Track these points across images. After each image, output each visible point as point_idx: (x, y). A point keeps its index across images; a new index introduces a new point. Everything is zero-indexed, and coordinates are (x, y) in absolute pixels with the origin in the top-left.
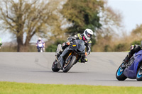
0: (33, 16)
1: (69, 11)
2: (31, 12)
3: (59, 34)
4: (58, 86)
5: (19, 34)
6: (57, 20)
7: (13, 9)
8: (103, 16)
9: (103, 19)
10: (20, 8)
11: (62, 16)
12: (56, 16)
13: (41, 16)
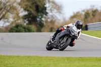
1: (25, 4)
3: (18, 20)
6: (16, 9)
8: (49, 7)
9: (49, 8)
11: (20, 7)
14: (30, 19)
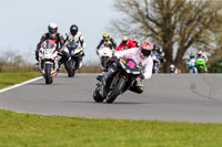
0: (187, 16)
2: (186, 11)
5: (166, 46)
7: (157, 5)
10: (168, 4)
13: (200, 17)
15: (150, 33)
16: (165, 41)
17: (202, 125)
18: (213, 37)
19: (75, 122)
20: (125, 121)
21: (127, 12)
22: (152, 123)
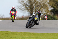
0: (37, 5)
1: (52, 3)
2: (37, 3)
3: (48, 12)
4: (47, 34)
5: (31, 12)
6: (47, 6)
7: (29, 2)
10: (32, 1)
11: (49, 5)
12: (46, 5)
13: (40, 5)
14: (55, 12)
15: (27, 9)
16: (31, 11)
17: (41, 34)
18: (44, 10)
19: (8, 33)
20: (21, 33)
21: (21, 4)
22: (28, 33)
